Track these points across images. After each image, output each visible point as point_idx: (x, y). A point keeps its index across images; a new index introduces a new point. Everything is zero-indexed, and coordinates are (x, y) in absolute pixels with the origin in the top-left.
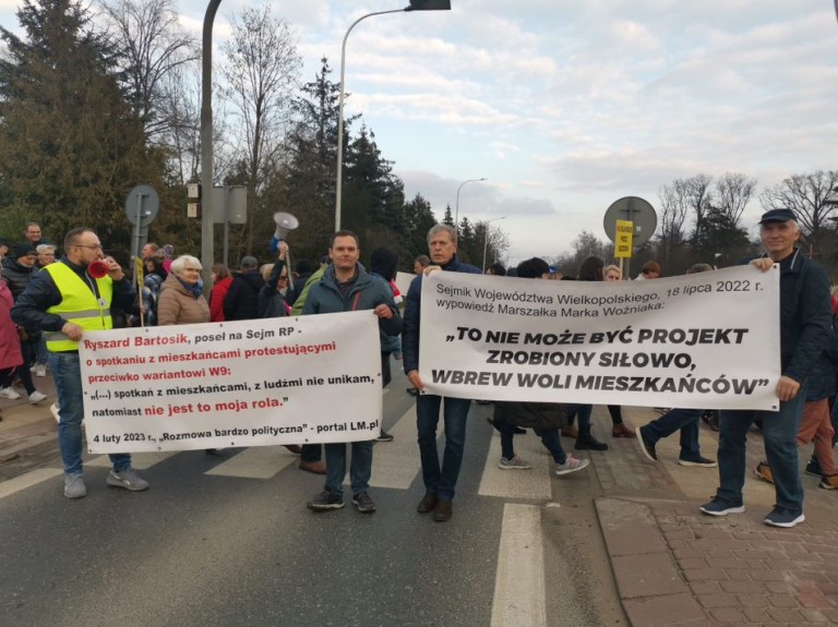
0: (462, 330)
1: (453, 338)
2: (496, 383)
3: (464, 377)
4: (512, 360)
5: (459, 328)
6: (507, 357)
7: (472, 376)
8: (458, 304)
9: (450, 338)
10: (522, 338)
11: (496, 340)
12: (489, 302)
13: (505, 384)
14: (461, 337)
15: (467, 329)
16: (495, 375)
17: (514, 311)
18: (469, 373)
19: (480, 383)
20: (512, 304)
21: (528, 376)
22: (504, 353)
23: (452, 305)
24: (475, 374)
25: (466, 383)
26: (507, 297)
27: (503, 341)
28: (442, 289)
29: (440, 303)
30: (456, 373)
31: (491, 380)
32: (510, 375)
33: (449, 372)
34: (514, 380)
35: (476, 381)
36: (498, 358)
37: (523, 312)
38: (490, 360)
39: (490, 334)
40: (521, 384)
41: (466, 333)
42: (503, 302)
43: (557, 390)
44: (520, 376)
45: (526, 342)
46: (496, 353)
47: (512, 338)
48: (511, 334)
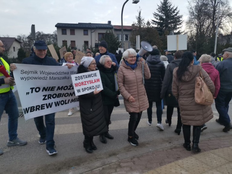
0: (32, 89)
1: (29, 93)
2: (48, 107)
3: (35, 108)
4: (52, 97)
5: (31, 88)
6: (50, 97)
7: (38, 107)
8: (30, 78)
9: (28, 93)
10: (56, 89)
11: (46, 90)
12: (46, 76)
13: (51, 107)
14: (32, 92)
15: (34, 88)
16: (46, 104)
17: (55, 78)
18: (37, 106)
19: (42, 109)
20: (55, 76)
21: (57, 102)
22: (49, 95)
23: (28, 79)
24: (39, 106)
25: (36, 110)
26: (53, 74)
27: (49, 90)
28: (23, 72)
29: (22, 79)
30: (31, 107)
31: (45, 107)
32: (52, 103)
33: (29, 108)
34: (54, 105)
35: (40, 109)
36: (47, 98)
37: (58, 78)
38: (44, 99)
39: (44, 88)
40: (56, 106)
41: (34, 90)
42: (51, 76)
44: (55, 102)
45: (57, 90)
46: (45, 96)
47: (52, 89)
48: (52, 87)
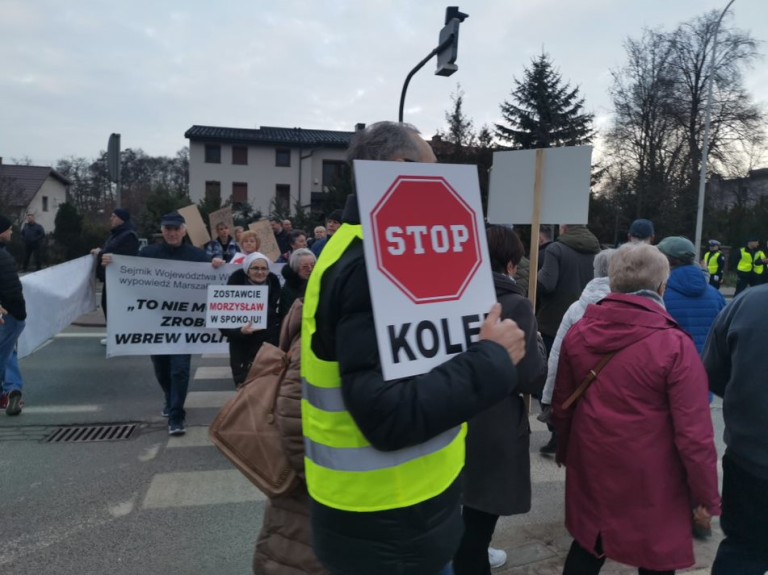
0: (141, 302)
1: (133, 308)
2: (168, 341)
3: (142, 338)
4: (181, 324)
5: (138, 301)
6: (177, 322)
7: (148, 337)
8: (138, 282)
9: (131, 308)
10: (190, 307)
11: (170, 308)
12: (167, 279)
13: (175, 341)
14: (140, 307)
15: (145, 301)
16: (167, 335)
17: (186, 286)
18: (146, 335)
19: (156, 341)
20: (185, 281)
21: (193, 335)
22: (175, 318)
23: (134, 282)
24: (151, 335)
25: (144, 342)
26: (182, 276)
27: (175, 309)
28: (124, 270)
29: (123, 281)
30: (135, 335)
31: (164, 339)
32: (180, 335)
33: (130, 335)
34: (183, 339)
35: (153, 340)
36: (170, 322)
37: (193, 286)
38: (164, 324)
39: (165, 304)
40: (188, 341)
41: (145, 304)
42: (178, 280)
43: (214, 344)
44: (187, 335)
45: (193, 310)
46: (168, 318)
47: (182, 306)
48: (182, 304)
